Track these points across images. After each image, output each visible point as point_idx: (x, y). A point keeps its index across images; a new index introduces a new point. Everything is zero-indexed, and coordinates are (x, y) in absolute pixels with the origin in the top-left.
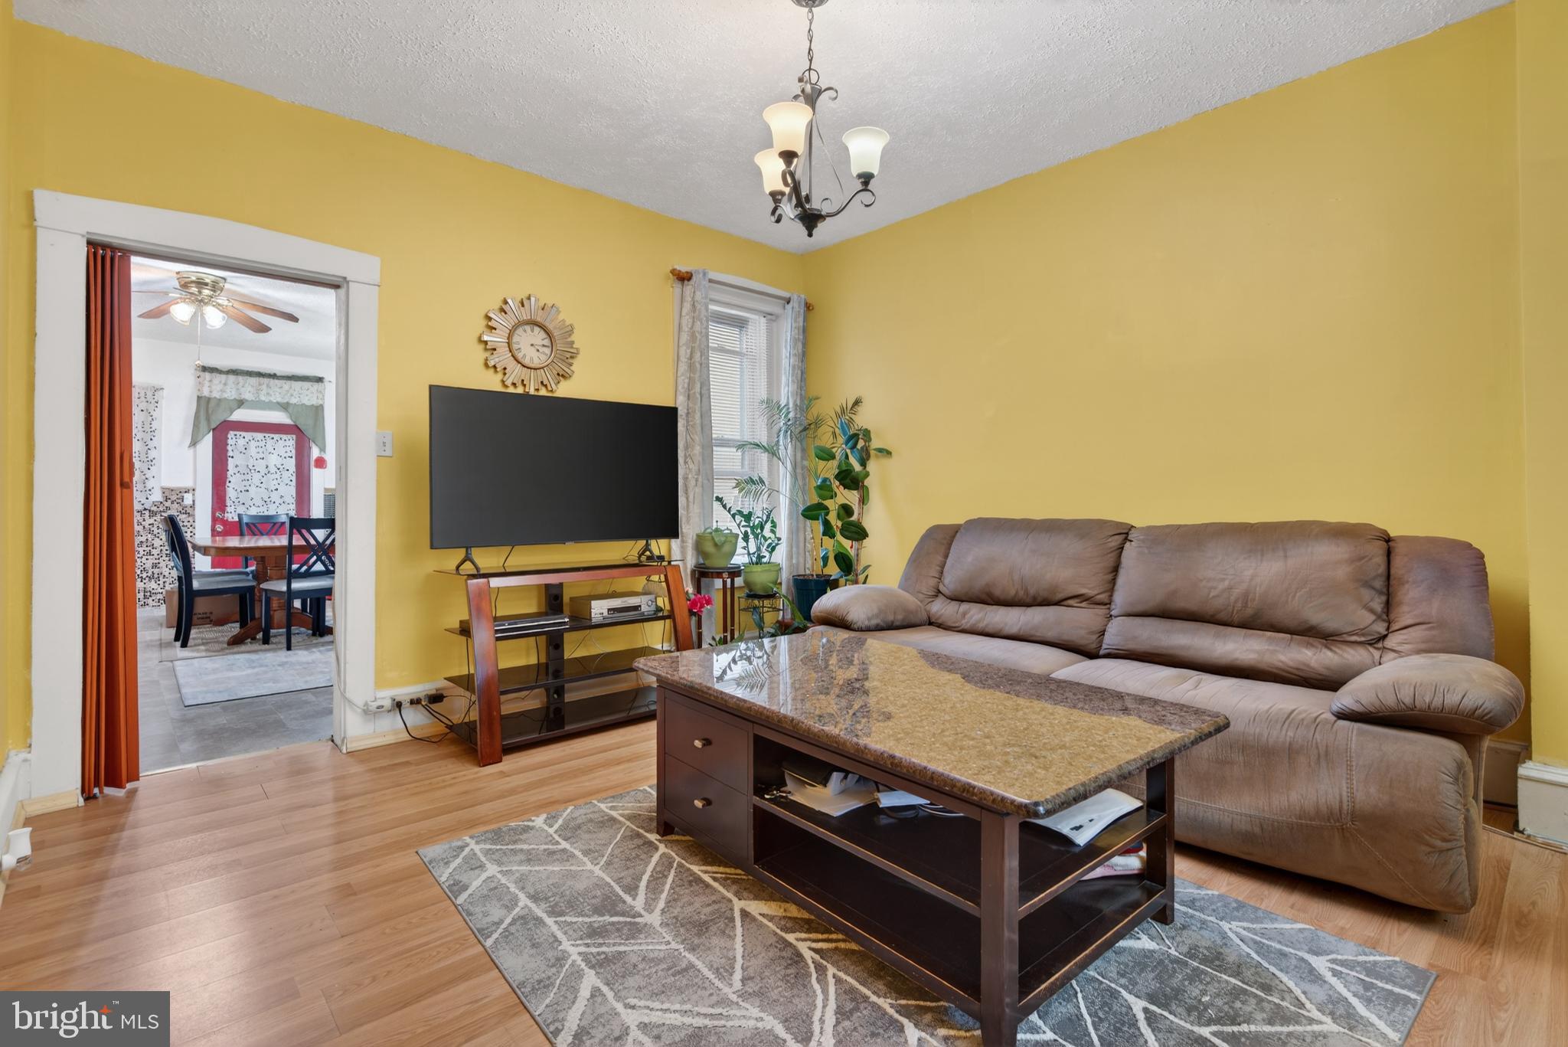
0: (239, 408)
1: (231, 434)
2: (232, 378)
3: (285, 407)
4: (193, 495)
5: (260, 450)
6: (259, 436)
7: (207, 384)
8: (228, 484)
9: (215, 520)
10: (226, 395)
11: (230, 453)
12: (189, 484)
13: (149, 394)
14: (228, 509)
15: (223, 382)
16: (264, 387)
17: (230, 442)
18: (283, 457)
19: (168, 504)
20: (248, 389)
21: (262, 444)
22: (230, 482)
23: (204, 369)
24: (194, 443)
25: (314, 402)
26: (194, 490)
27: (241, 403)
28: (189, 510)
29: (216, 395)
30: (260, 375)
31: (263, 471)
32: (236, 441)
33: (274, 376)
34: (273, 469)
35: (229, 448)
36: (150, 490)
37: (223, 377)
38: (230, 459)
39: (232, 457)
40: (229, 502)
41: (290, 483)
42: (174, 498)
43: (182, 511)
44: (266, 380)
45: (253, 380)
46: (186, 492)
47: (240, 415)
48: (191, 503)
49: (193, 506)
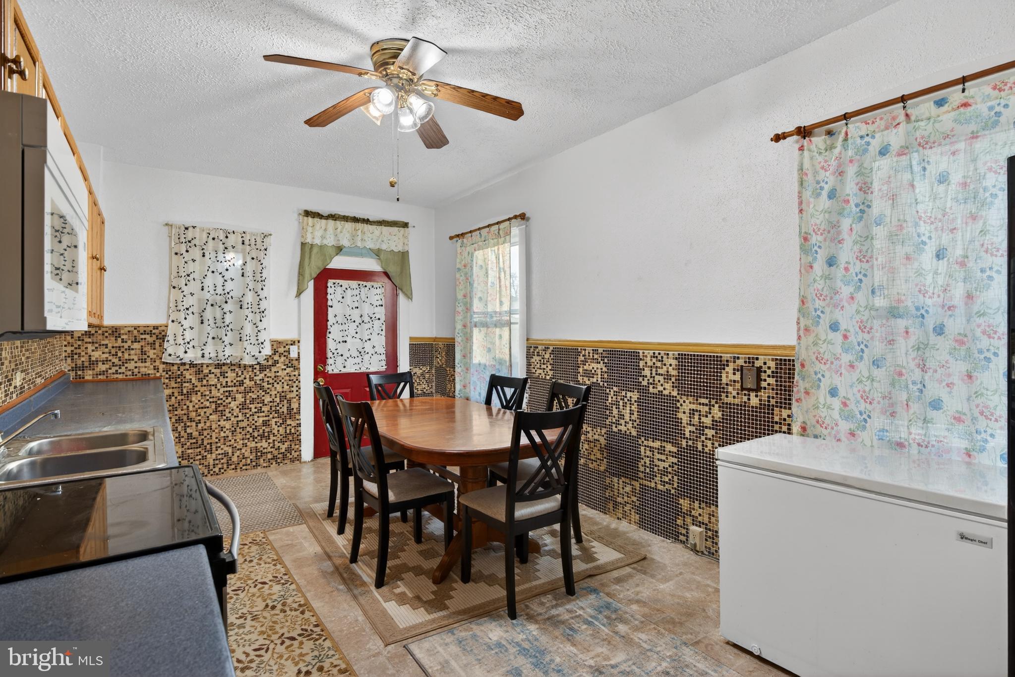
0: (337, 254)
1: (330, 283)
2: (331, 222)
3: (377, 253)
4: (299, 346)
5: (355, 299)
6: (354, 284)
7: (310, 229)
8: (328, 335)
9: (317, 374)
10: (325, 242)
11: (330, 303)
12: (293, 336)
13: (259, 240)
14: (330, 361)
15: (323, 228)
16: (359, 232)
17: (330, 290)
18: (375, 306)
19: (276, 358)
20: (345, 233)
21: (357, 292)
22: (330, 333)
23: (307, 213)
24: (299, 294)
25: (400, 248)
26: (299, 342)
27: (339, 250)
28: (295, 362)
29: (317, 241)
30: (355, 220)
31: (358, 320)
32: (335, 290)
33: (367, 221)
34: (366, 319)
35: (329, 297)
36: (262, 343)
37: (324, 221)
38: (329, 308)
39: (332, 307)
40: (329, 355)
41: (381, 333)
42: (281, 350)
43: (290, 365)
44: (359, 226)
45: (349, 226)
46: (292, 345)
47: (339, 263)
48: (297, 356)
49: (298, 359)
